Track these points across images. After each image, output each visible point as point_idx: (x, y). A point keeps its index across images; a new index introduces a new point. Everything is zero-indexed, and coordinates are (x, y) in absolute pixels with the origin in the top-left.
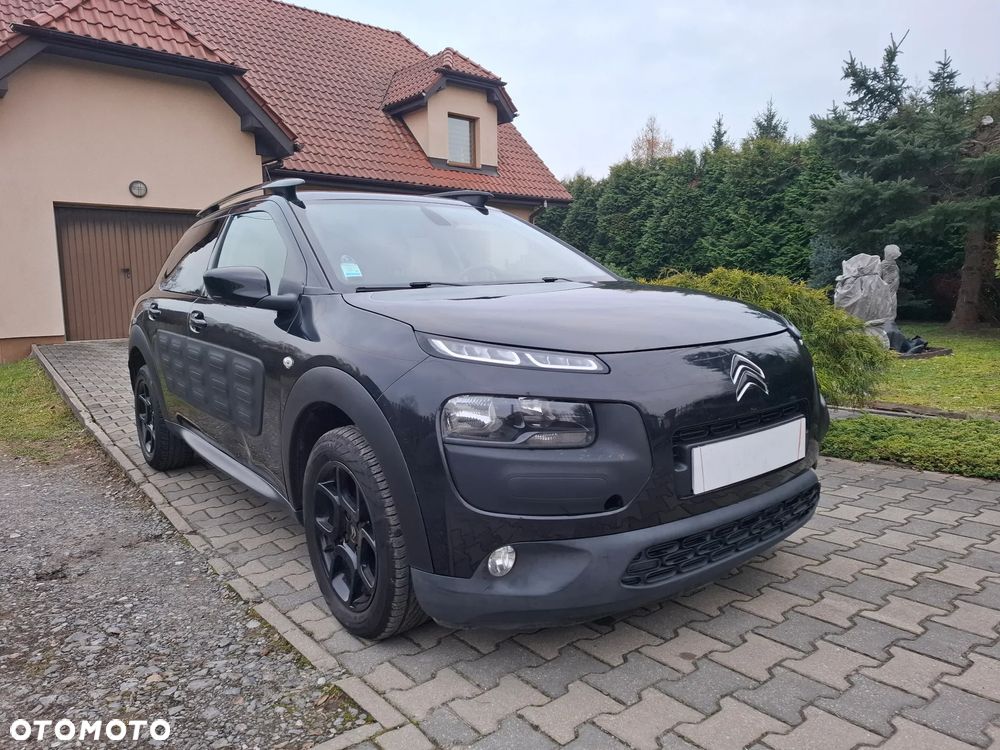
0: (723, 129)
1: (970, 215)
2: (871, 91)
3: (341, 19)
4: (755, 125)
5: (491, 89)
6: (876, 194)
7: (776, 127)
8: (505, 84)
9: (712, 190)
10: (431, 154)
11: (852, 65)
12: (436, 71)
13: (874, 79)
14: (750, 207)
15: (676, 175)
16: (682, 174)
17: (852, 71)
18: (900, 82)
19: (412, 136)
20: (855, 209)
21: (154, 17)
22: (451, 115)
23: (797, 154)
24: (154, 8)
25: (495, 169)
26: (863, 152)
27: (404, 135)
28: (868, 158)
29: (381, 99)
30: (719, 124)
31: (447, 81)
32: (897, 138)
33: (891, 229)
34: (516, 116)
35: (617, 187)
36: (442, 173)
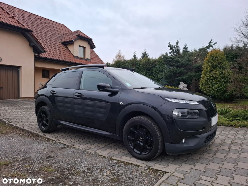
0: (136, 54)
1: (194, 76)
2: (173, 50)
3: (49, 20)
4: (142, 54)
5: (89, 41)
6: (176, 71)
7: (146, 55)
8: (93, 40)
9: (138, 68)
10: (74, 55)
11: (170, 44)
12: (76, 35)
13: (174, 48)
14: (146, 72)
15: (130, 64)
16: (132, 64)
17: (170, 46)
18: (179, 49)
19: (69, 50)
20: (172, 74)
21: (7, 15)
22: (79, 46)
23: (156, 61)
24: (7, 13)
25: (90, 60)
26: (173, 62)
27: (67, 50)
28: (174, 64)
29: (60, 40)
30: (135, 53)
31: (79, 38)
32: (180, 60)
33: (179, 78)
34: (95, 47)
35: (117, 66)
36: (77, 59)
